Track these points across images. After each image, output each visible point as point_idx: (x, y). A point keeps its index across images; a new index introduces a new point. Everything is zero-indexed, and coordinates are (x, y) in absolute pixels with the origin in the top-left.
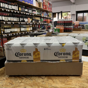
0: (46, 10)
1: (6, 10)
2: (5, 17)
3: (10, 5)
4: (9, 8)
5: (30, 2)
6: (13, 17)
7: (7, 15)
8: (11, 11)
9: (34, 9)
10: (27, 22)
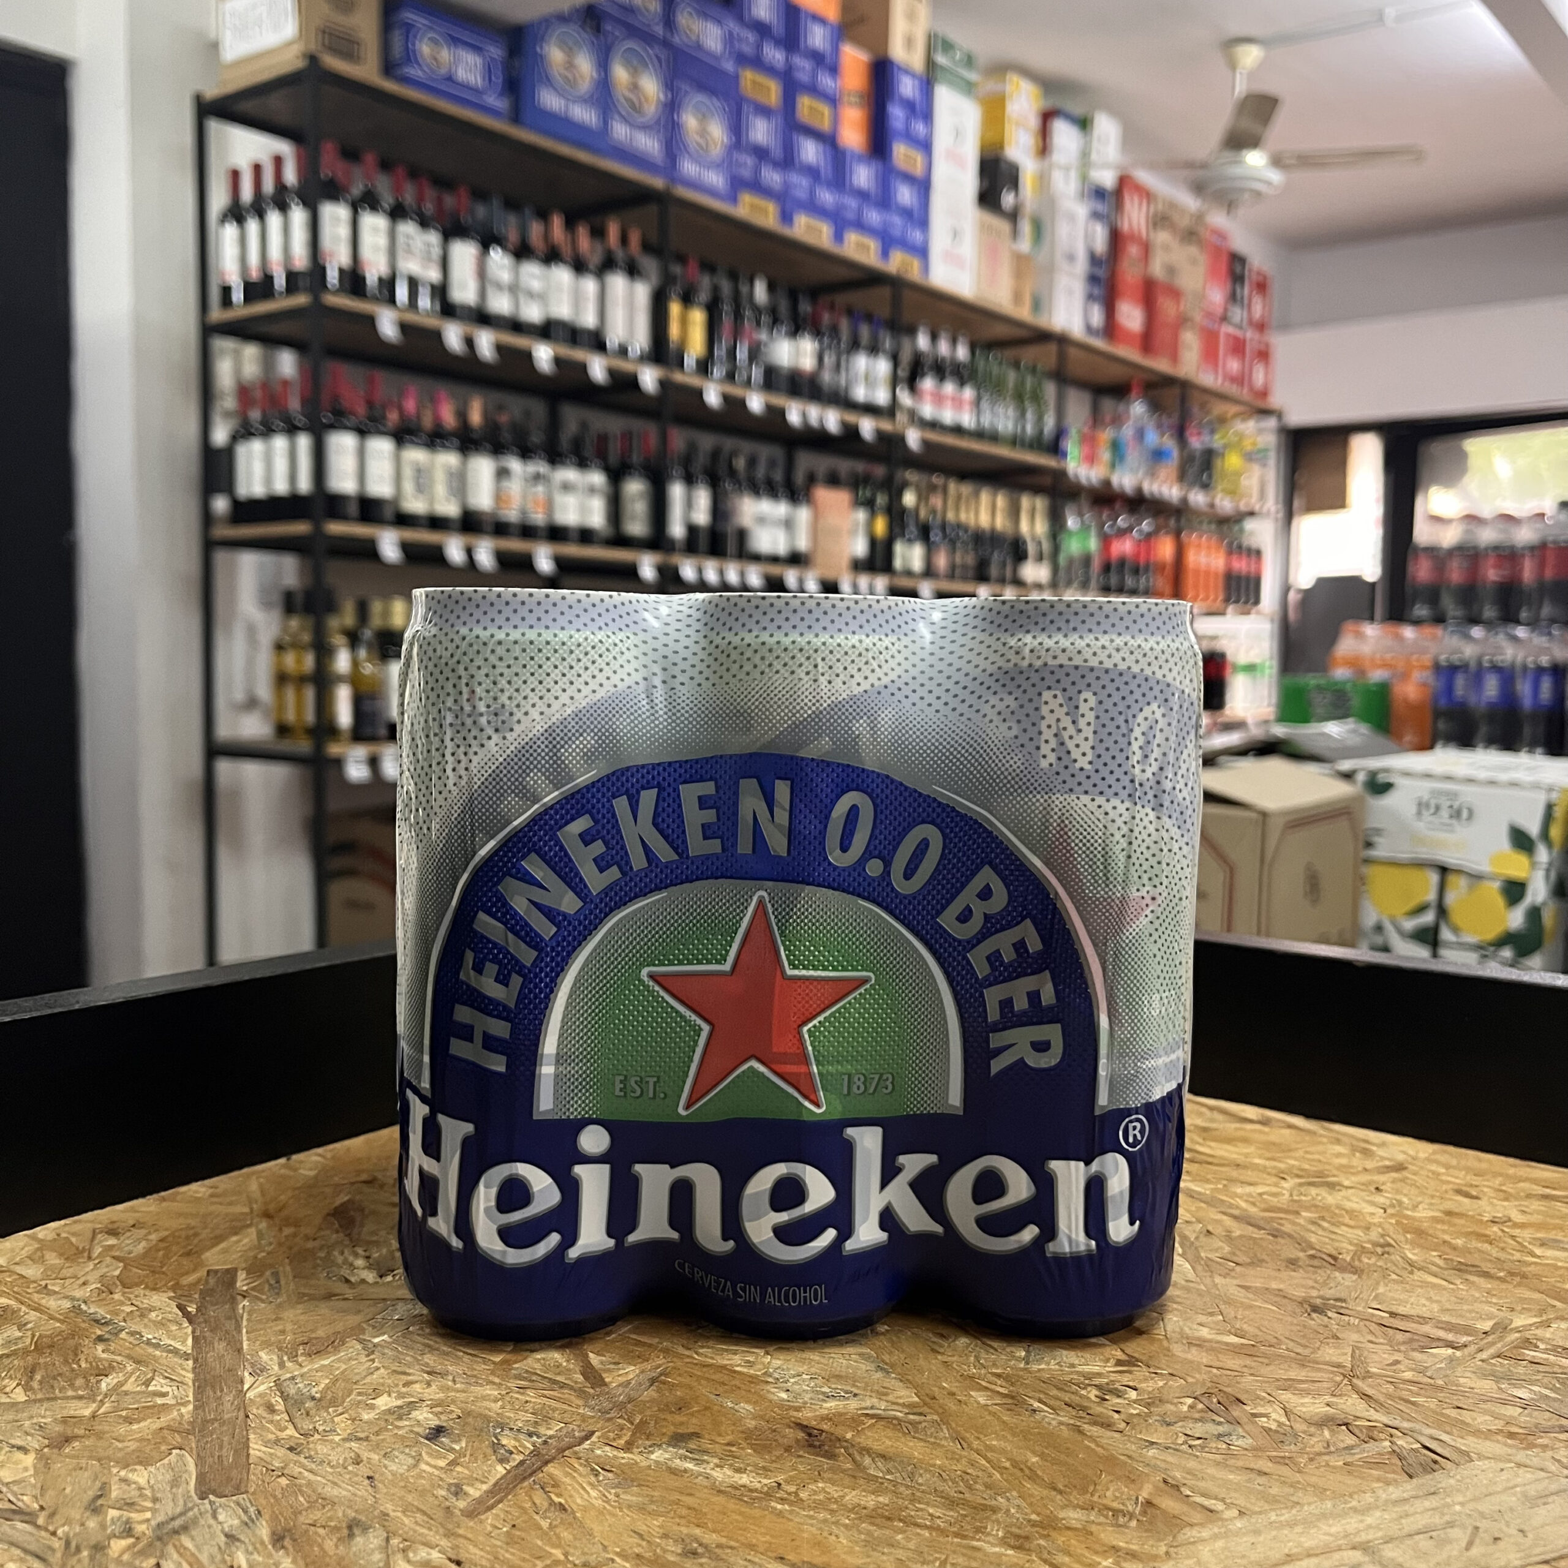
0: (1161, 365)
1: (436, 336)
2: (416, 455)
3: (522, 252)
4: (500, 304)
5: (873, 217)
6: (555, 458)
7: (448, 418)
8: (527, 356)
9: (944, 348)
10: (796, 559)
